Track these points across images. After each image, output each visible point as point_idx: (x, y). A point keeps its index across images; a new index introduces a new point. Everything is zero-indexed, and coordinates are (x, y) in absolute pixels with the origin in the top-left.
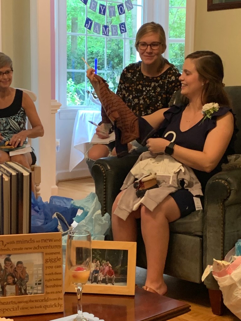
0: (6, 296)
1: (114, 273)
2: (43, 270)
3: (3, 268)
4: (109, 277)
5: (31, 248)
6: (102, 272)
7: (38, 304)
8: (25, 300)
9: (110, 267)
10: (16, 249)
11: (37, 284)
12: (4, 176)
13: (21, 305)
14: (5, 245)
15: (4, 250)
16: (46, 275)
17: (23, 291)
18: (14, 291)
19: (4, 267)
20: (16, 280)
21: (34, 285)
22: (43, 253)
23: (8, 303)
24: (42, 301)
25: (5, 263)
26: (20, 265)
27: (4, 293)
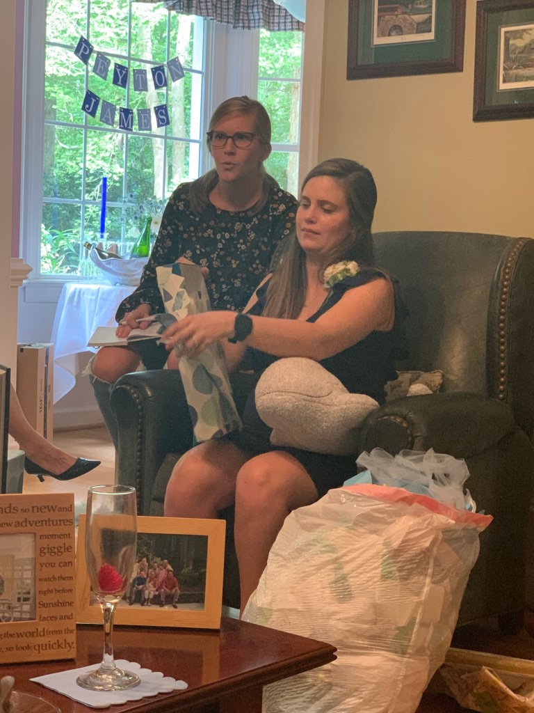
1: (177, 584)
2: (34, 570)
4: (168, 591)
5: (9, 524)
6: (152, 582)
7: (23, 641)
11: (22, 599)
16: (40, 580)
21: (15, 602)
22: (35, 534)
24: (32, 634)
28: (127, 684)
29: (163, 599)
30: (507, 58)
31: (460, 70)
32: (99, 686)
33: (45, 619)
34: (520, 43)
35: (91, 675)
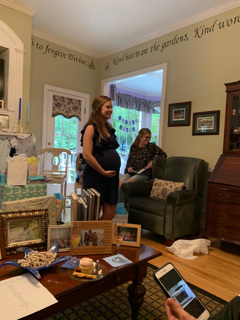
0: (89, 246)
1: (131, 237)
2: (104, 236)
3: (88, 235)
5: (99, 227)
6: (127, 237)
7: (101, 250)
8: (96, 248)
10: (93, 227)
12: (90, 196)
13: (95, 250)
14: (90, 225)
15: (89, 227)
16: (105, 238)
17: (96, 244)
18: (92, 244)
20: (93, 240)
21: (100, 242)
22: (104, 229)
23: (89, 249)
24: (103, 249)
26: (95, 234)
27: (88, 245)
28: (121, 261)
29: (129, 240)
30: (199, 124)
31: (190, 126)
33: (106, 246)
34: (201, 121)
35: (115, 258)
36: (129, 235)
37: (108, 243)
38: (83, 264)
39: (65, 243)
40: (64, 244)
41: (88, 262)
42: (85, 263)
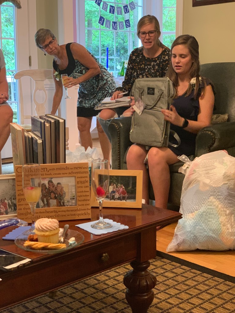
0: (50, 207)
1: (126, 193)
2: (76, 189)
4: (123, 195)
5: (66, 174)
6: (118, 192)
7: (73, 213)
8: (64, 210)
9: (123, 188)
10: (56, 174)
11: (72, 199)
12: (46, 123)
13: (61, 213)
14: (49, 171)
15: (48, 174)
16: (78, 192)
17: (62, 204)
18: (56, 204)
19: (48, 187)
20: (57, 196)
21: (70, 200)
22: (75, 177)
23: (51, 212)
24: (76, 210)
25: (48, 184)
26: (59, 185)
27: (48, 205)
28: (108, 227)
29: (121, 198)
32: (99, 227)
33: (80, 205)
35: (96, 224)
36: (121, 190)
37: (84, 200)
38: (42, 228)
39: (7, 206)
40: (5, 207)
41: (50, 223)
42: (43, 225)
